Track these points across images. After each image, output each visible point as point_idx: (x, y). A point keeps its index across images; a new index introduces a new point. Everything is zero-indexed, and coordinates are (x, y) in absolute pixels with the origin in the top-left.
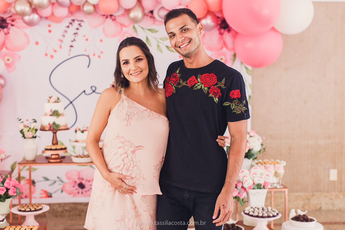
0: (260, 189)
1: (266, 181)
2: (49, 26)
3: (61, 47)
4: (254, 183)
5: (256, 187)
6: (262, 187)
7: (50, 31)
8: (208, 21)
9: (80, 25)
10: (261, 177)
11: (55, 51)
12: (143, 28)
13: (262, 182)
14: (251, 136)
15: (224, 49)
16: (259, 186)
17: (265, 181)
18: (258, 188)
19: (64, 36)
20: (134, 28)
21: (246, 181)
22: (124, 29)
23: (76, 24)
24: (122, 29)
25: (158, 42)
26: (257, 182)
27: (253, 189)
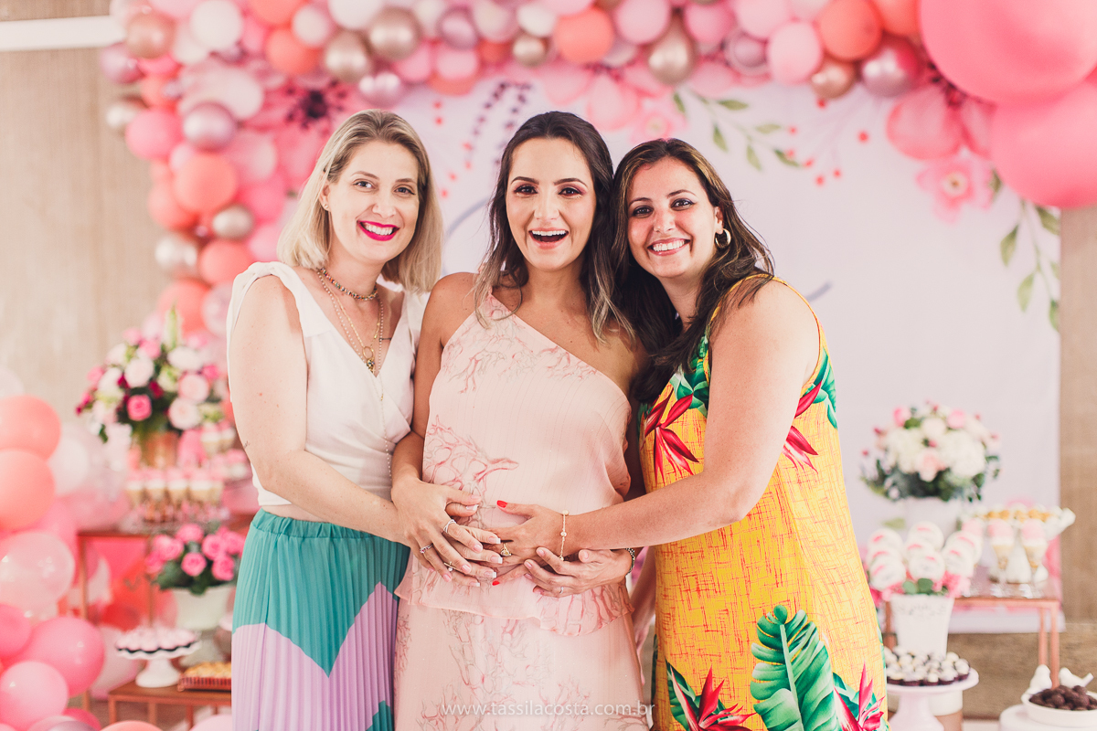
0: (930, 592)
1: (952, 570)
2: (438, 105)
3: (468, 165)
4: (909, 575)
5: (913, 589)
6: (939, 588)
7: (439, 121)
8: (885, 67)
9: (522, 99)
10: (933, 559)
11: (453, 177)
12: (703, 100)
13: (936, 575)
14: (950, 429)
15: (965, 153)
16: (925, 587)
17: (946, 573)
18: (920, 592)
19: (476, 133)
20: (678, 100)
21: (881, 568)
22: (648, 104)
23: (510, 97)
24: (639, 106)
25: (750, 138)
26: (919, 573)
27: (905, 593)
